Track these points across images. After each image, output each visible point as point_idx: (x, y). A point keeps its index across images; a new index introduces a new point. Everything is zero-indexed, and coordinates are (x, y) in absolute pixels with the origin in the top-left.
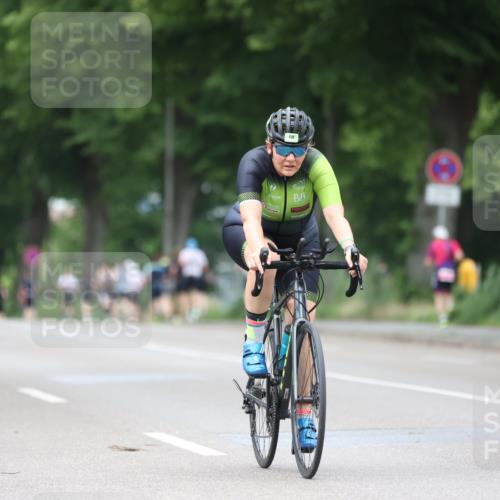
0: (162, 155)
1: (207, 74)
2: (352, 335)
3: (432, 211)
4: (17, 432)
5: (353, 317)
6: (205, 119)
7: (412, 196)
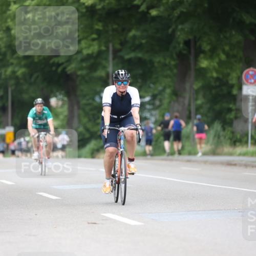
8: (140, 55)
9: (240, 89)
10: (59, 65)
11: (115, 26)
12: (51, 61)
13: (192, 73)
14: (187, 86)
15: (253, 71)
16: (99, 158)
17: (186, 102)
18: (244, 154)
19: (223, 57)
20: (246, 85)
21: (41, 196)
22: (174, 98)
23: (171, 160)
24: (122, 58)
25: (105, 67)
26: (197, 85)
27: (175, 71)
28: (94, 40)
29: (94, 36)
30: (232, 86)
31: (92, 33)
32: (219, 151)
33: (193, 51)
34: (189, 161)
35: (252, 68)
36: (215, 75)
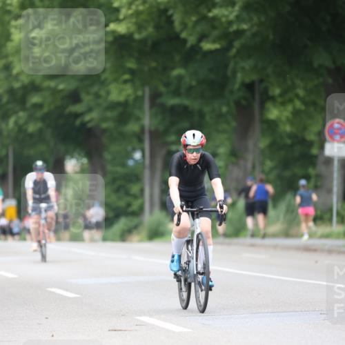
0: (142, 129)
1: (173, 68)
2: (275, 247)
3: (329, 161)
4: (47, 318)
5: (274, 236)
6: (173, 101)
7: (315, 151)
8: (187, 102)
9: (322, 148)
10: (77, 115)
11: (154, 64)
12: (67, 111)
13: (257, 127)
14: (251, 143)
15: (338, 123)
16: (131, 241)
17: (249, 165)
18: (327, 236)
19: (298, 104)
20: (329, 142)
21: (53, 293)
22: (234, 159)
23: (229, 244)
24: (163, 106)
25: (138, 119)
26: (264, 143)
27: (234, 124)
28: (126, 82)
29: (127, 77)
30: (311, 144)
31: (124, 73)
32: (293, 231)
33: (257, 96)
34: (253, 245)
35: (337, 120)
36: (288, 128)
